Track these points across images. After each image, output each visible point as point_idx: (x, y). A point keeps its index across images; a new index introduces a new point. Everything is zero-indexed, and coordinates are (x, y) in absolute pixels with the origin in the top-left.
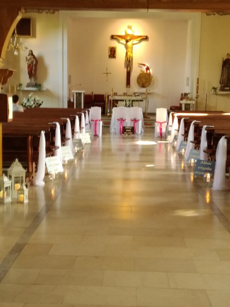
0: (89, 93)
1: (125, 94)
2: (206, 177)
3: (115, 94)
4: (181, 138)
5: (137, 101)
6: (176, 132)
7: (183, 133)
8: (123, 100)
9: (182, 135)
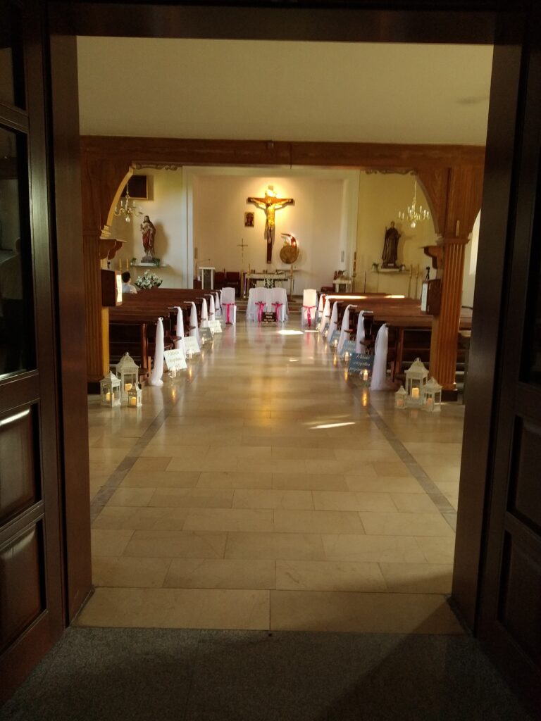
0: (221, 270)
1: (265, 272)
2: (363, 375)
3: (254, 272)
4: (333, 326)
5: (280, 280)
6: (328, 318)
7: (336, 320)
8: (262, 280)
9: (335, 323)
